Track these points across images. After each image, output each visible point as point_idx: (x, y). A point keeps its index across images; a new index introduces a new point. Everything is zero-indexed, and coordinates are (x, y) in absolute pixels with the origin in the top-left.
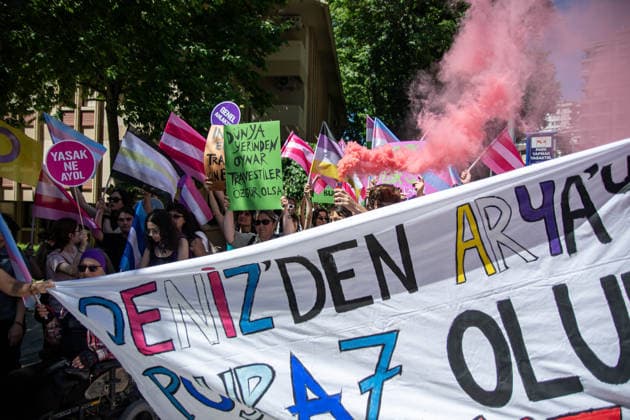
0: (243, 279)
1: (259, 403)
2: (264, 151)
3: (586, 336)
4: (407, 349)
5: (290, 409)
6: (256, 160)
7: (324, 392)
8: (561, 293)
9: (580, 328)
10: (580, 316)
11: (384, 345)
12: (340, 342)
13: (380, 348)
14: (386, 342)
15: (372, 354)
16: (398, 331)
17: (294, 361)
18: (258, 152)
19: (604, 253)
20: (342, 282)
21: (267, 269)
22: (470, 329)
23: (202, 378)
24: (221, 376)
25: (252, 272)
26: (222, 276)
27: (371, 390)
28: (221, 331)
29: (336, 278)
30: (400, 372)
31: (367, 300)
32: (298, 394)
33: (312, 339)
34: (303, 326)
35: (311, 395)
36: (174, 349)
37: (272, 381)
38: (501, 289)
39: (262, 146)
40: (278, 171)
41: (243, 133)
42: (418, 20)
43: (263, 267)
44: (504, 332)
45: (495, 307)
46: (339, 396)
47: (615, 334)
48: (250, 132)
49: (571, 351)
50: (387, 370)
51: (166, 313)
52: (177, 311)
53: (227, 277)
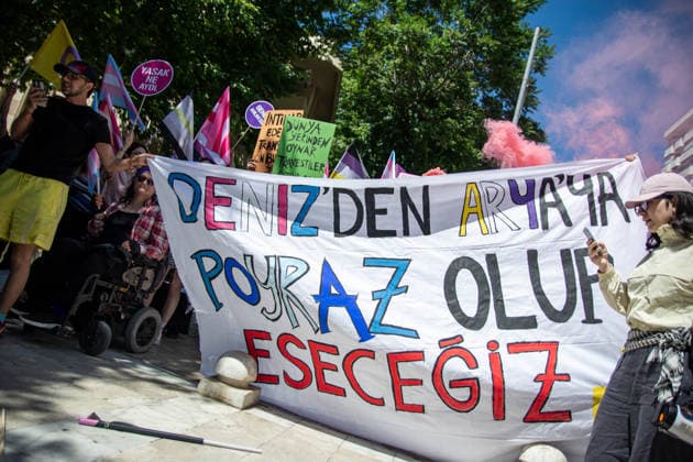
0: (303, 197)
1: (292, 286)
2: (316, 146)
3: (545, 288)
4: (414, 274)
5: (315, 296)
6: (307, 151)
7: (344, 292)
8: (532, 256)
9: (542, 283)
10: (543, 273)
11: (397, 268)
12: (365, 259)
13: (394, 269)
14: (400, 266)
15: (388, 273)
16: (410, 260)
17: (326, 265)
18: (310, 145)
19: (567, 232)
20: (377, 216)
21: (325, 193)
22: (463, 270)
23: (252, 257)
24: (267, 258)
25: (313, 192)
26: (290, 189)
27: (381, 299)
28: (275, 228)
29: (373, 212)
30: (406, 291)
31: (392, 234)
32: (324, 288)
33: (344, 252)
34: (340, 240)
35: (334, 291)
36: (234, 229)
37: (305, 273)
38: (491, 245)
39: (315, 141)
40: (322, 165)
41: (302, 125)
42: (427, 110)
43: (322, 191)
44: (488, 278)
45: (484, 259)
46: (356, 297)
47: (565, 289)
48: (308, 127)
49: (533, 297)
50: (397, 288)
51: (237, 202)
52: (245, 204)
53: (293, 191)
